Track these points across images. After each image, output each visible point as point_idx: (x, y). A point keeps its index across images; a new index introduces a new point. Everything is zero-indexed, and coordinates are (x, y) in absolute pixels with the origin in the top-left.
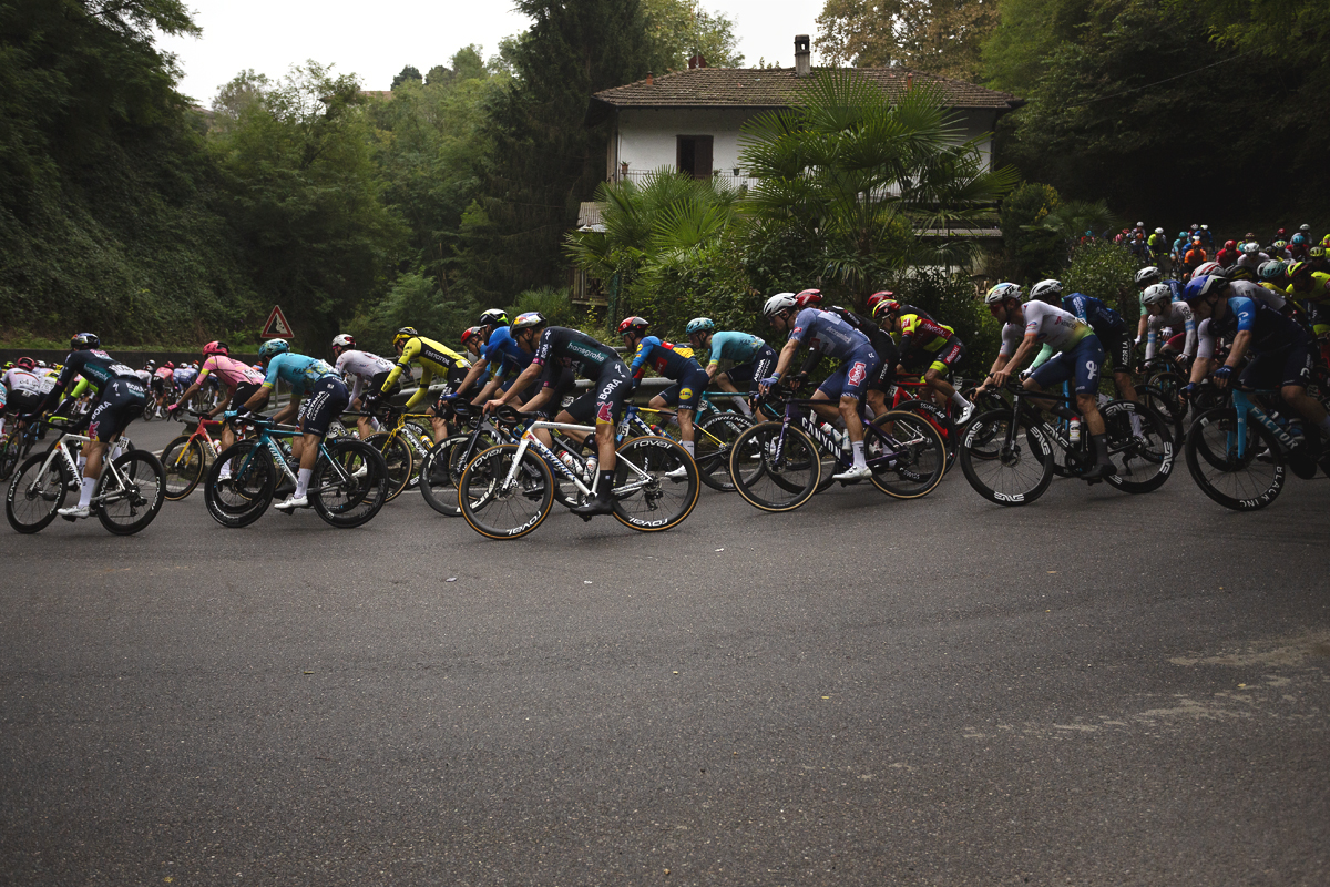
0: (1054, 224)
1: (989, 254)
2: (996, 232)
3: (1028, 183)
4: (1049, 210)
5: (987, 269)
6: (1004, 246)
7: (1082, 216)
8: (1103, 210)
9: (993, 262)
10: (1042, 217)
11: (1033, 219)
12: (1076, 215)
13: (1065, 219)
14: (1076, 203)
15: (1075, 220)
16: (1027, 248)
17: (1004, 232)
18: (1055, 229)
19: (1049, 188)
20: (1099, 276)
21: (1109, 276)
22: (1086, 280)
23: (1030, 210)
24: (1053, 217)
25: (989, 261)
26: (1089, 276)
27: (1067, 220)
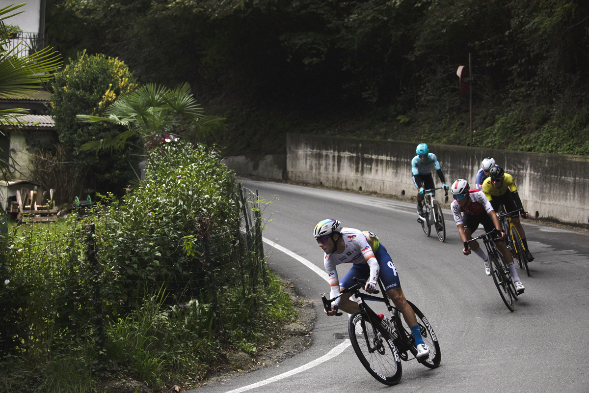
0: (123, 115)
1: (37, 152)
2: (46, 120)
3: (89, 53)
4: (117, 93)
5: (35, 172)
6: (58, 141)
7: (159, 105)
8: (186, 99)
9: (43, 163)
10: (108, 103)
11: (96, 105)
12: (150, 104)
13: (137, 108)
14: (151, 87)
15: (150, 110)
16: (87, 147)
17: (56, 120)
18: (124, 122)
19: (117, 62)
20: (173, 200)
21: (187, 199)
22: (157, 204)
23: (91, 92)
24: (120, 104)
25: (35, 162)
26: (162, 200)
27: (140, 110)
